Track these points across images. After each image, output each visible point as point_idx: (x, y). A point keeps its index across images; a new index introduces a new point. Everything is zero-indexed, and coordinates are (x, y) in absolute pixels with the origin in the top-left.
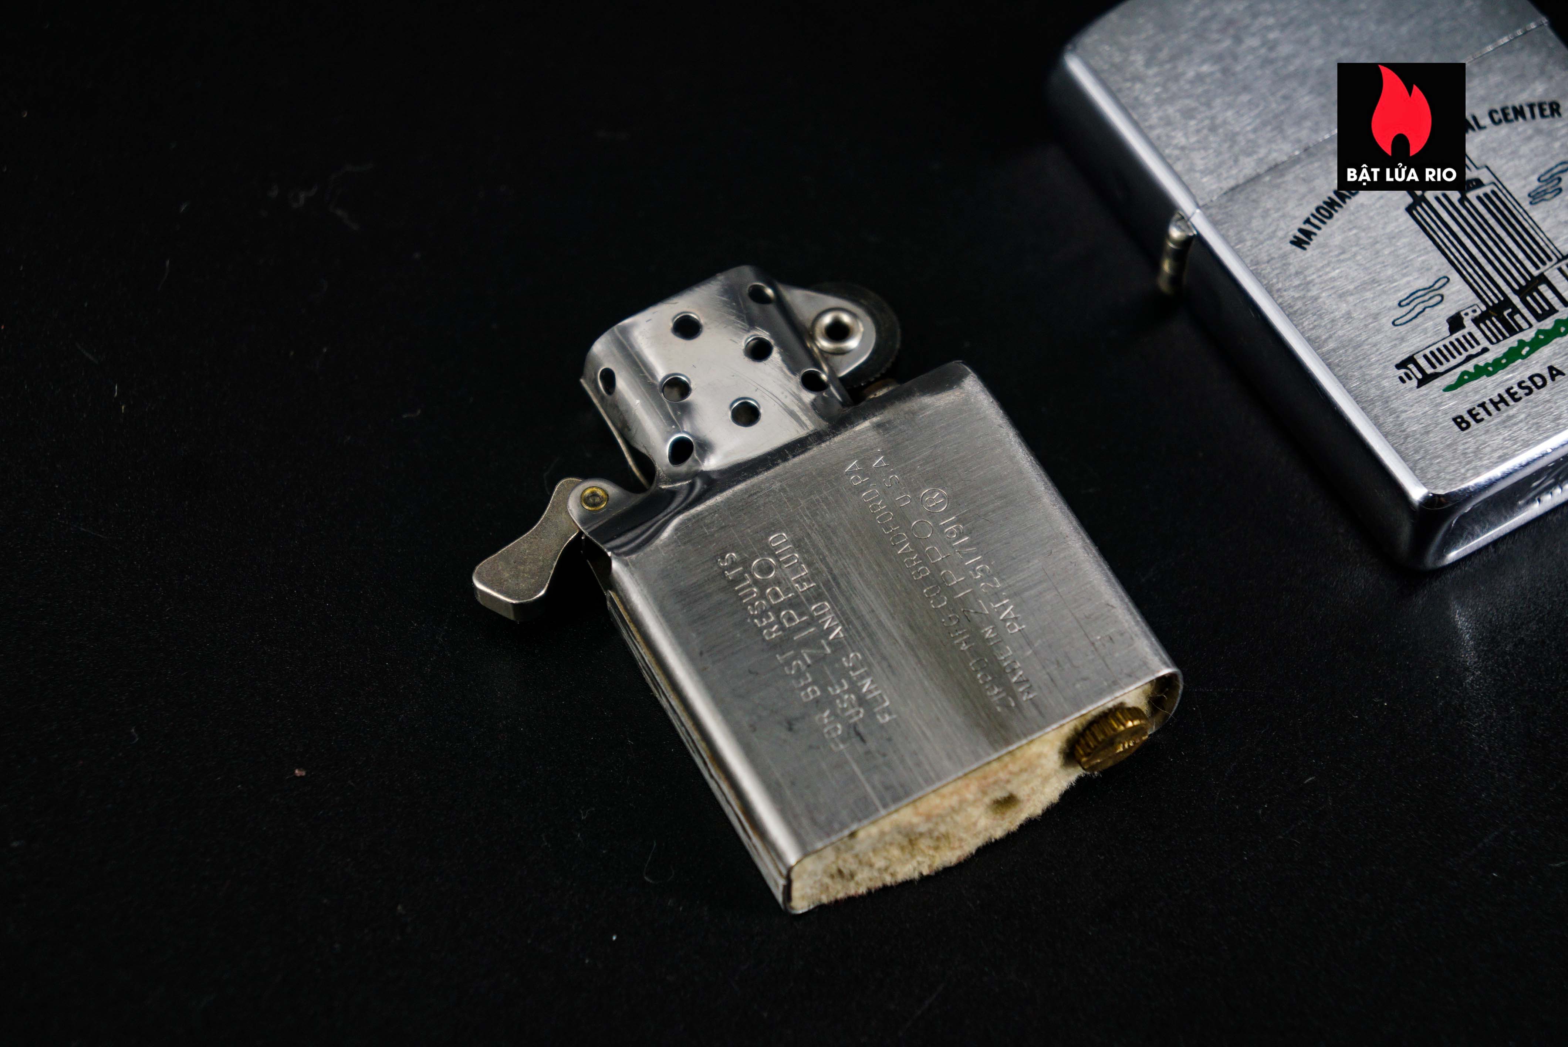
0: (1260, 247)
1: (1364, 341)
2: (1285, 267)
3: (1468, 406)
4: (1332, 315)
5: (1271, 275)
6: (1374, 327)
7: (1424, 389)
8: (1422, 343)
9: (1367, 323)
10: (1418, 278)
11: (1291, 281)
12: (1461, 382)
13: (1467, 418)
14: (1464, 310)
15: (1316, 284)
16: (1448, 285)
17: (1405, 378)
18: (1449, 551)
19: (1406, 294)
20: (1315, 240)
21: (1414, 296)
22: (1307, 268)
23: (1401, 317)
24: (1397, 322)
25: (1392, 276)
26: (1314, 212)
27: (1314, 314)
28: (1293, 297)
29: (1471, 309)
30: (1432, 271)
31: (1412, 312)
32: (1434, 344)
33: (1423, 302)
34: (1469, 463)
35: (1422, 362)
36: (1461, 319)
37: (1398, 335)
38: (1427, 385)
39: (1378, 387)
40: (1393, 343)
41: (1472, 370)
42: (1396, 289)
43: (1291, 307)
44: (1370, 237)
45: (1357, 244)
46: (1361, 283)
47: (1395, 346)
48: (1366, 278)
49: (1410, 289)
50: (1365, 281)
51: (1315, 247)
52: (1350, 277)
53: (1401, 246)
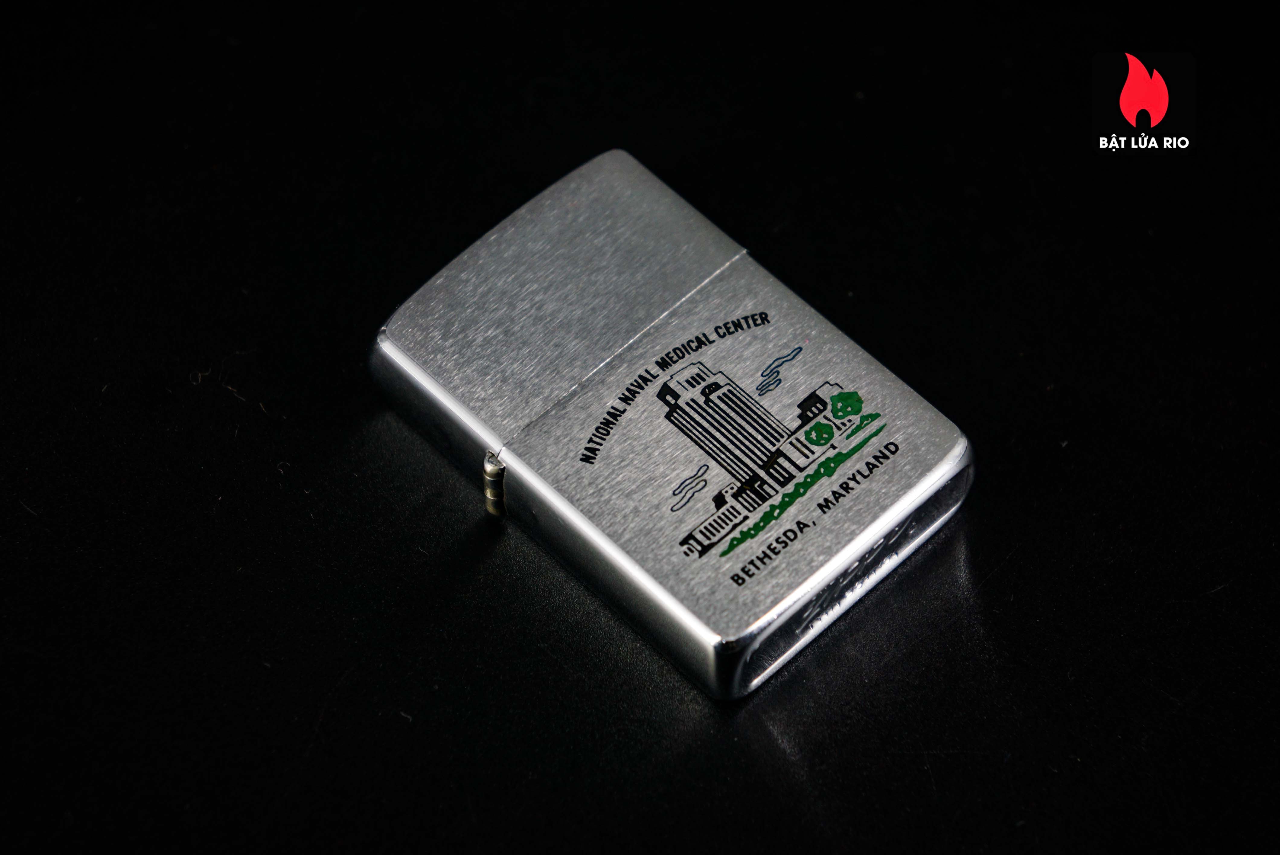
0: (557, 468)
1: (651, 529)
2: (580, 481)
3: (741, 565)
4: (623, 512)
5: (570, 490)
6: (657, 516)
7: (705, 559)
8: (697, 521)
9: (651, 513)
10: (684, 470)
11: (586, 491)
12: (732, 547)
13: (742, 575)
14: (724, 489)
15: (607, 489)
16: (708, 472)
17: (688, 552)
18: (751, 680)
19: (677, 484)
20: (600, 455)
21: (684, 485)
22: (597, 478)
23: (677, 503)
24: (675, 508)
25: (664, 472)
26: (595, 432)
27: (609, 514)
28: (590, 504)
29: (729, 487)
30: (694, 462)
31: (685, 497)
32: (706, 520)
33: (691, 488)
34: (750, 610)
35: (700, 537)
36: (723, 496)
37: (676, 518)
38: (707, 555)
39: (668, 563)
40: (674, 526)
41: (739, 536)
42: (669, 482)
43: (590, 512)
44: (642, 444)
45: (632, 452)
46: (641, 482)
47: (676, 528)
48: (644, 477)
49: (680, 479)
50: (643, 480)
51: (600, 460)
52: (632, 479)
53: (667, 447)
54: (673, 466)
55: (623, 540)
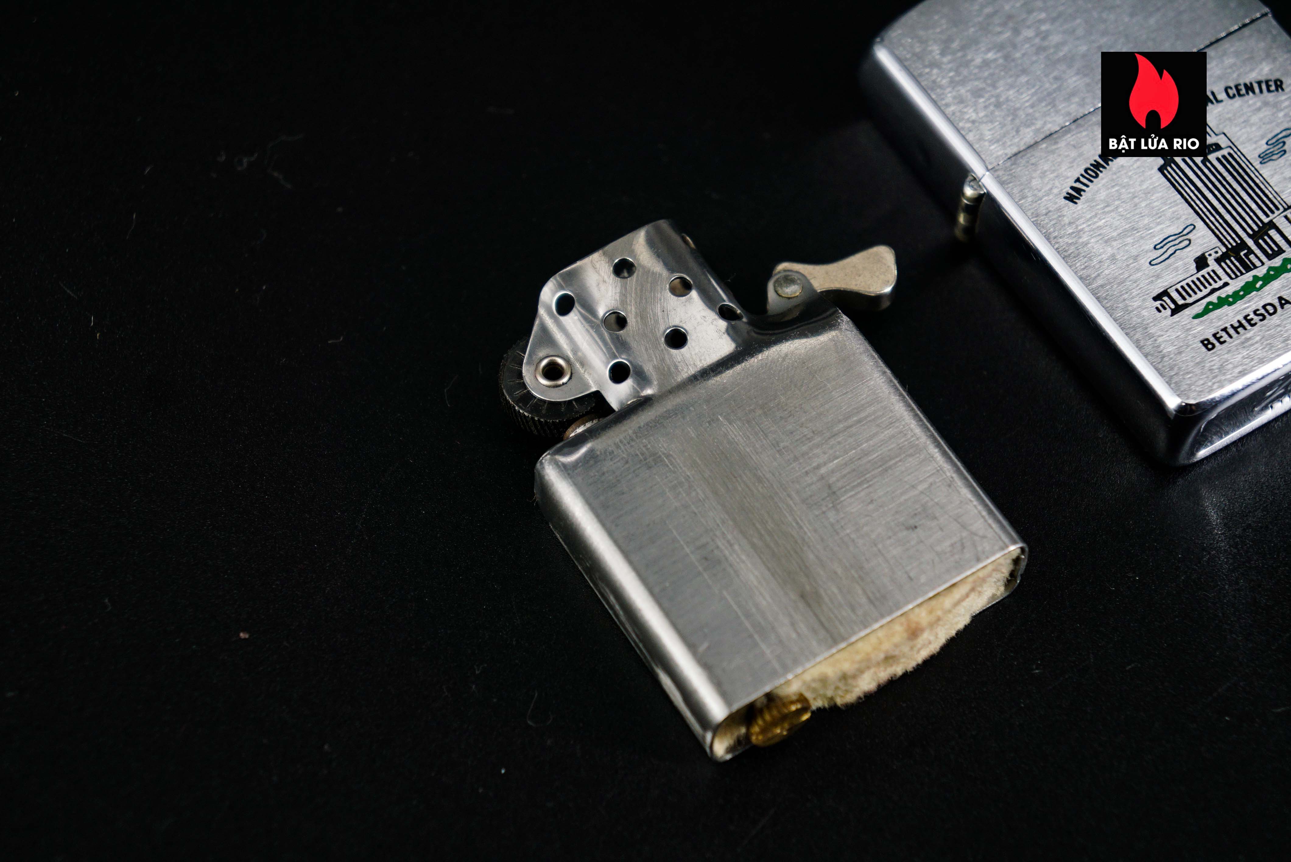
0: (1039, 202)
1: (1126, 278)
2: (1060, 219)
3: (1213, 331)
4: (1100, 257)
5: (1049, 225)
6: (1134, 267)
7: (1177, 318)
8: (1174, 279)
9: (1128, 263)
10: (1169, 226)
11: (1065, 230)
12: (1206, 311)
13: (1213, 340)
14: (1208, 251)
15: (1086, 232)
16: (1194, 231)
17: (1161, 308)
18: (1199, 450)
19: (1160, 239)
20: (1085, 196)
21: (1167, 241)
22: (1078, 219)
23: (1156, 258)
24: (1153, 263)
25: (1148, 224)
26: (1083, 173)
27: (1085, 257)
28: (1067, 243)
29: (1214, 251)
30: (1181, 220)
31: (1165, 254)
32: (1184, 280)
33: (1174, 245)
34: (1214, 377)
35: (1175, 295)
36: (1206, 259)
37: (1154, 273)
38: (1179, 314)
39: (1139, 316)
40: (1150, 280)
41: (1215, 301)
42: (1152, 235)
43: (1066, 251)
44: (1129, 193)
45: (1119, 199)
46: (1123, 230)
47: (1152, 282)
48: (1127, 227)
49: (1163, 235)
50: (1125, 229)
51: (1084, 202)
52: (1114, 226)
53: (1155, 200)
54: (1159, 220)
55: (1094, 286)
